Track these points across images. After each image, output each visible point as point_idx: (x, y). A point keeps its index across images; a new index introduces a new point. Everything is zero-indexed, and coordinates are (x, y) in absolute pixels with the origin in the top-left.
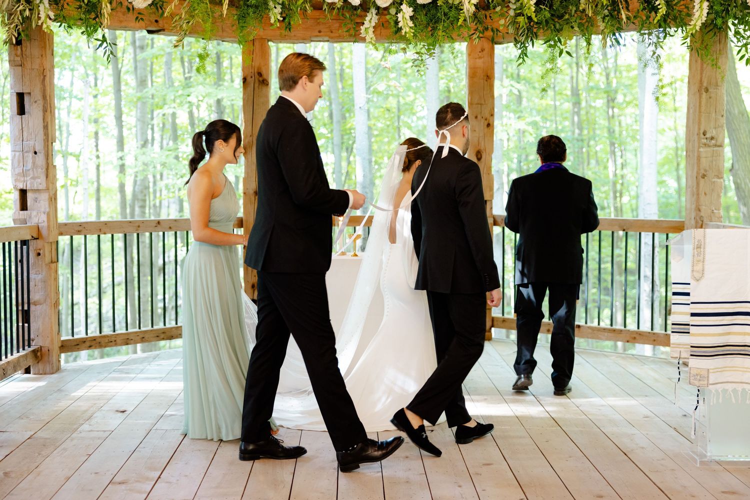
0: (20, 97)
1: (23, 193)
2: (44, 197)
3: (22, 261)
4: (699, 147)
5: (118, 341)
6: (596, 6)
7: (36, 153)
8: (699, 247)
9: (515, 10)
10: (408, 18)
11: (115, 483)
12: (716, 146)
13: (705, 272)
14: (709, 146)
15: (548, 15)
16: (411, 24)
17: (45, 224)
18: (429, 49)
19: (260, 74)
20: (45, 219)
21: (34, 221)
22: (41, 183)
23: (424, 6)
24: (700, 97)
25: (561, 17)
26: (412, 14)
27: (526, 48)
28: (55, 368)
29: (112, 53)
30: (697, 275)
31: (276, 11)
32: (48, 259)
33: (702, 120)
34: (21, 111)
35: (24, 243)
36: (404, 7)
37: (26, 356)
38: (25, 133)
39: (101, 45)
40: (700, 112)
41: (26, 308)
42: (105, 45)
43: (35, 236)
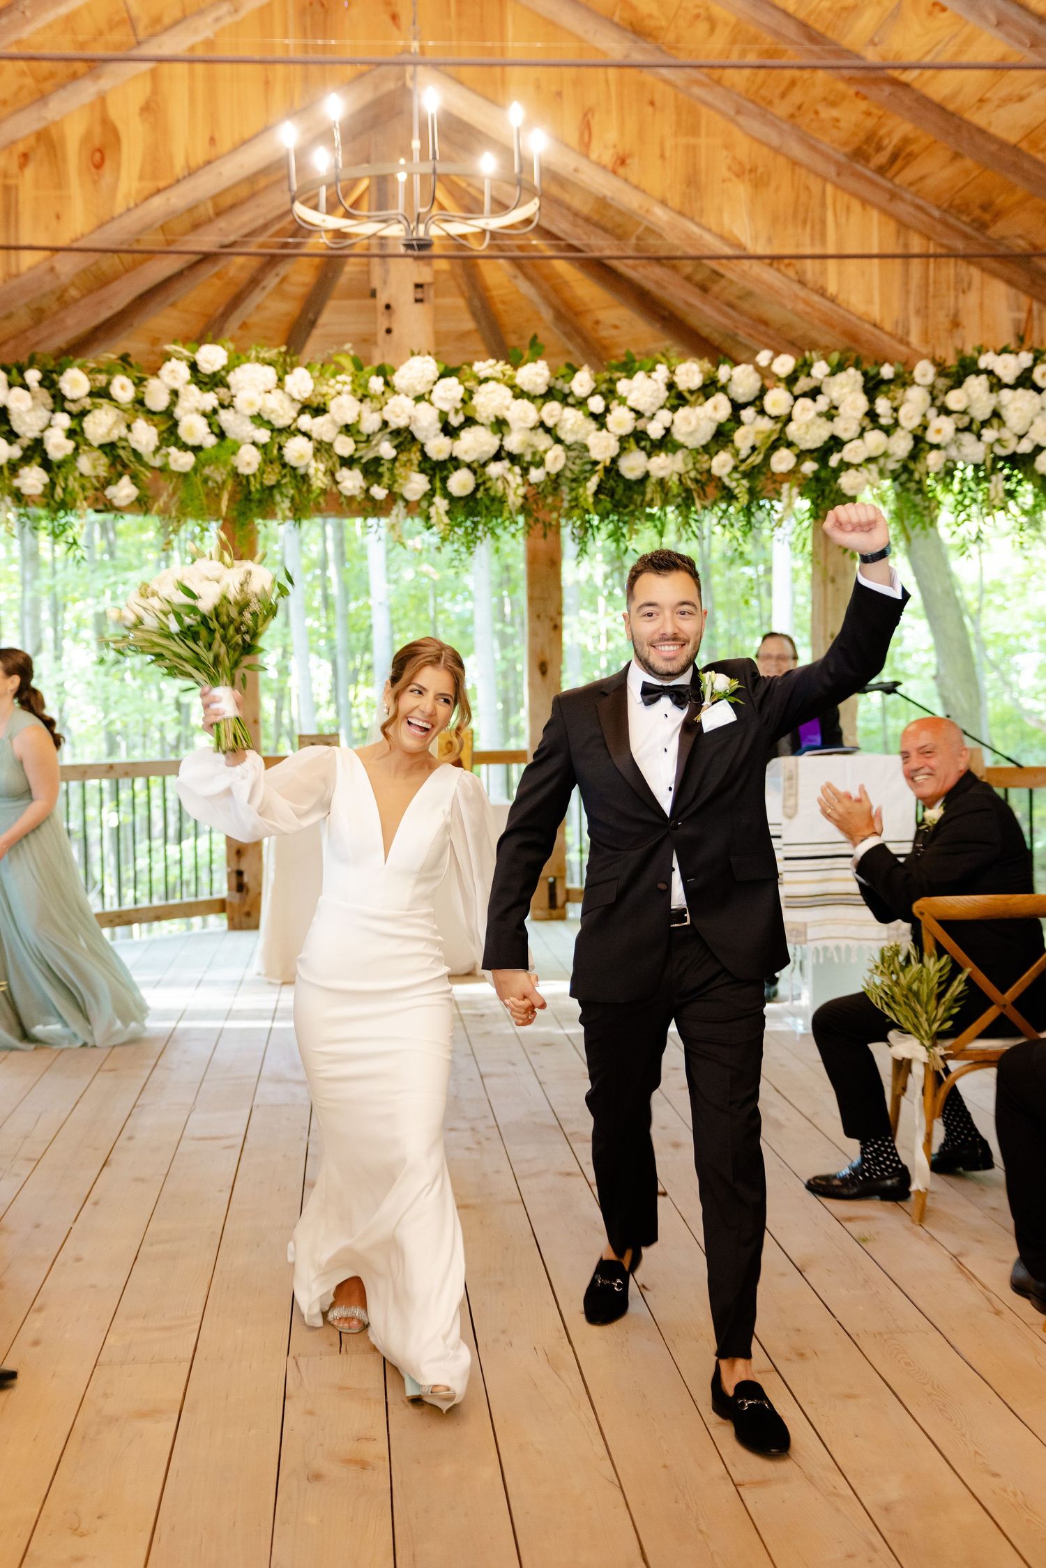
6: (667, 494)
8: (790, 778)
9: (570, 501)
10: (442, 512)
11: (104, 1071)
13: (800, 808)
15: (609, 506)
16: (446, 520)
18: (468, 548)
23: (461, 498)
24: (825, 590)
25: (626, 507)
26: (447, 508)
27: (585, 543)
30: (788, 811)
36: (437, 500)
40: (825, 609)
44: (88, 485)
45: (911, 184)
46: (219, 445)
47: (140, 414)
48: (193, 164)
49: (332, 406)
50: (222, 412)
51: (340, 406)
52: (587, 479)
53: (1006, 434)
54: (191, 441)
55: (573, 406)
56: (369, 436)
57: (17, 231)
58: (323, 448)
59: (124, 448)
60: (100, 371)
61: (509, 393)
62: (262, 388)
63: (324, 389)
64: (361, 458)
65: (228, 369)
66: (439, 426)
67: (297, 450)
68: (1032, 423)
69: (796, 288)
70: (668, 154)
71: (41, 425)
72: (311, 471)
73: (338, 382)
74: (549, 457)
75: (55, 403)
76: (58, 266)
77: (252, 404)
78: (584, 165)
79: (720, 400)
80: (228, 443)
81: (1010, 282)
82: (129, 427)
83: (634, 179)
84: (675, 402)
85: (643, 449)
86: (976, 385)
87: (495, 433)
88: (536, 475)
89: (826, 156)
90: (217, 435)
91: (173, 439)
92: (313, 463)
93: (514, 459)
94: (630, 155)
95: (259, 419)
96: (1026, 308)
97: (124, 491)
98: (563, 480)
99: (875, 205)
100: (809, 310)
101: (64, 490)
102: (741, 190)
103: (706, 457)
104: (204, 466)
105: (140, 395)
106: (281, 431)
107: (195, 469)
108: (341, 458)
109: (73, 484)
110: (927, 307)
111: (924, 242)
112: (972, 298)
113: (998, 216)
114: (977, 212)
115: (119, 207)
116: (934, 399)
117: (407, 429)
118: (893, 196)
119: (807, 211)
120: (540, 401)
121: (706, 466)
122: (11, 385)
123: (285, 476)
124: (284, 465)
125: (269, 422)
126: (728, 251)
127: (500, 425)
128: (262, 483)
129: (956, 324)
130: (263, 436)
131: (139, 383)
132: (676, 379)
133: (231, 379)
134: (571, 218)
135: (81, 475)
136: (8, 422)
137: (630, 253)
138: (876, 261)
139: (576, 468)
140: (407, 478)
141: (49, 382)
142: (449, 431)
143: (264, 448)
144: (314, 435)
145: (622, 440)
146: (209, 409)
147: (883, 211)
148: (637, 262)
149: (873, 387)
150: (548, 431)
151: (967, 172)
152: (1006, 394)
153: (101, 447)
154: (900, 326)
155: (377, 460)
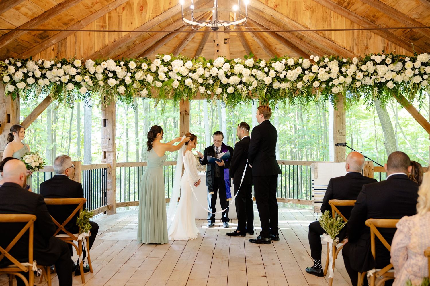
0: (105, 120)
1: (105, 153)
2: (112, 154)
3: (104, 176)
4: (337, 136)
5: (136, 204)
6: (285, 93)
7: (109, 139)
8: (316, 168)
9: (259, 95)
10: (226, 98)
12: (343, 135)
13: (319, 176)
14: (340, 136)
15: (270, 96)
16: (226, 100)
17: (112, 163)
18: (234, 107)
19: (186, 111)
20: (112, 161)
21: (108, 162)
22: (111, 149)
23: (230, 94)
24: (337, 119)
25: (275, 96)
26: (227, 96)
28: (114, 212)
29: (135, 109)
30: (316, 177)
31: (185, 96)
32: (113, 175)
33: (338, 126)
34: (105, 125)
35: (105, 169)
36: (224, 94)
37: (105, 207)
38: (106, 133)
39: (132, 107)
40: (337, 124)
41: (105, 191)
42: (133, 106)
43: (109, 167)
44: (136, 91)
45: (354, 11)
46: (169, 80)
47: (149, 73)
48: (165, 9)
49: (197, 70)
50: (169, 72)
51: (199, 70)
52: (264, 89)
53: (378, 77)
54: (161, 79)
55: (261, 70)
56: (207, 78)
57: (121, 27)
58: (195, 81)
59: (145, 81)
60: (139, 62)
61: (243, 67)
62: (180, 66)
63: (195, 66)
64: (205, 83)
65: (171, 61)
66: (225, 75)
67: (188, 82)
68: (385, 74)
69: (323, 38)
70: (288, 4)
71: (124, 75)
72: (192, 87)
73: (199, 64)
74: (253, 83)
75: (127, 70)
76: (131, 35)
77: (177, 70)
78: (266, 7)
79: (299, 68)
80: (171, 80)
81: (382, 36)
82: (146, 76)
83: (279, 11)
84: (287, 69)
85: (279, 81)
86: (370, 64)
87: (239, 77)
88: (250, 88)
89: (331, 4)
90: (168, 78)
91: (157, 79)
92: (192, 85)
93: (245, 84)
94: (279, 4)
95: (179, 73)
96: (387, 43)
97: (145, 92)
98: (257, 89)
99: (344, 17)
100: (326, 44)
101: (129, 92)
102: (308, 13)
103: (296, 83)
104: (165, 86)
105: (149, 68)
106: (184, 77)
107: (162, 86)
108: (200, 83)
109: (132, 90)
110: (359, 43)
111: (358, 26)
112: (372, 40)
113: (377, 19)
114: (372, 18)
115: (147, 21)
116: (358, 68)
117: (217, 76)
118: (349, 14)
119: (326, 18)
120: (251, 69)
121: (295, 85)
122: (117, 65)
123: (185, 88)
124: (185, 85)
125: (181, 74)
126: (305, 29)
127: (241, 75)
128: (180, 90)
129: (367, 47)
130: (180, 78)
131: (149, 65)
132: (287, 63)
133: (172, 64)
134: (266, 21)
135: (134, 88)
136: (116, 75)
137: (281, 30)
138: (345, 31)
139: (261, 86)
140: (217, 89)
141: (126, 65)
142: (228, 77)
143: (180, 81)
144: (193, 78)
145: (273, 79)
146: (166, 71)
147: (346, 18)
148: (283, 32)
149: (341, 65)
150: (254, 76)
151: (367, 7)
152: (378, 66)
153: (139, 81)
154: (351, 48)
155: (209, 84)
